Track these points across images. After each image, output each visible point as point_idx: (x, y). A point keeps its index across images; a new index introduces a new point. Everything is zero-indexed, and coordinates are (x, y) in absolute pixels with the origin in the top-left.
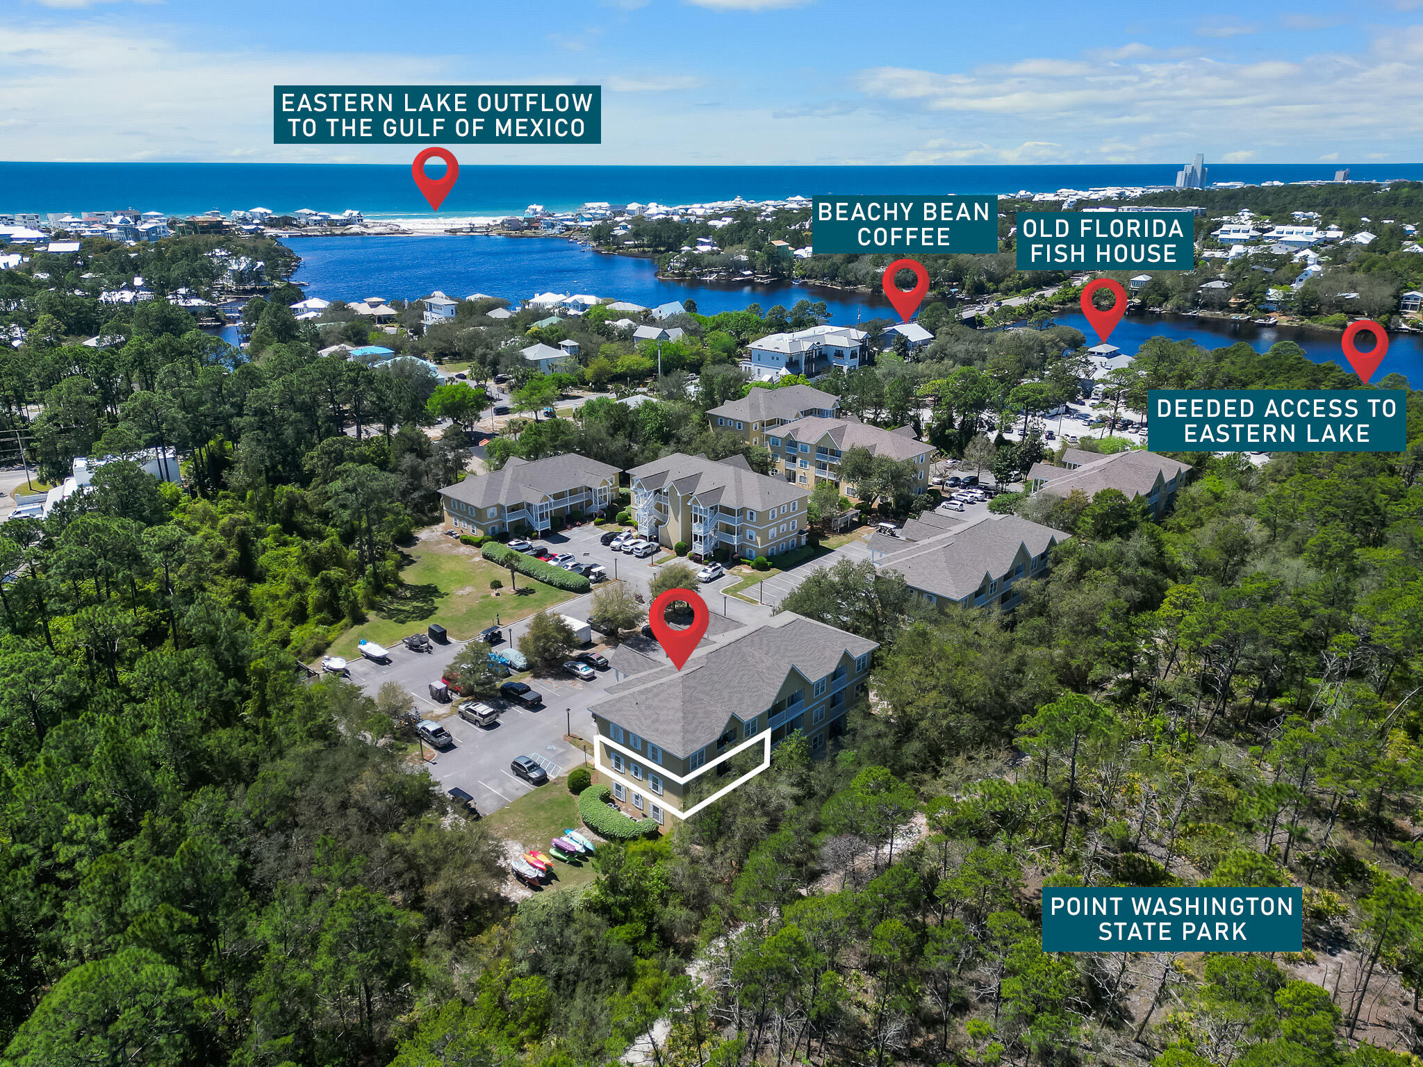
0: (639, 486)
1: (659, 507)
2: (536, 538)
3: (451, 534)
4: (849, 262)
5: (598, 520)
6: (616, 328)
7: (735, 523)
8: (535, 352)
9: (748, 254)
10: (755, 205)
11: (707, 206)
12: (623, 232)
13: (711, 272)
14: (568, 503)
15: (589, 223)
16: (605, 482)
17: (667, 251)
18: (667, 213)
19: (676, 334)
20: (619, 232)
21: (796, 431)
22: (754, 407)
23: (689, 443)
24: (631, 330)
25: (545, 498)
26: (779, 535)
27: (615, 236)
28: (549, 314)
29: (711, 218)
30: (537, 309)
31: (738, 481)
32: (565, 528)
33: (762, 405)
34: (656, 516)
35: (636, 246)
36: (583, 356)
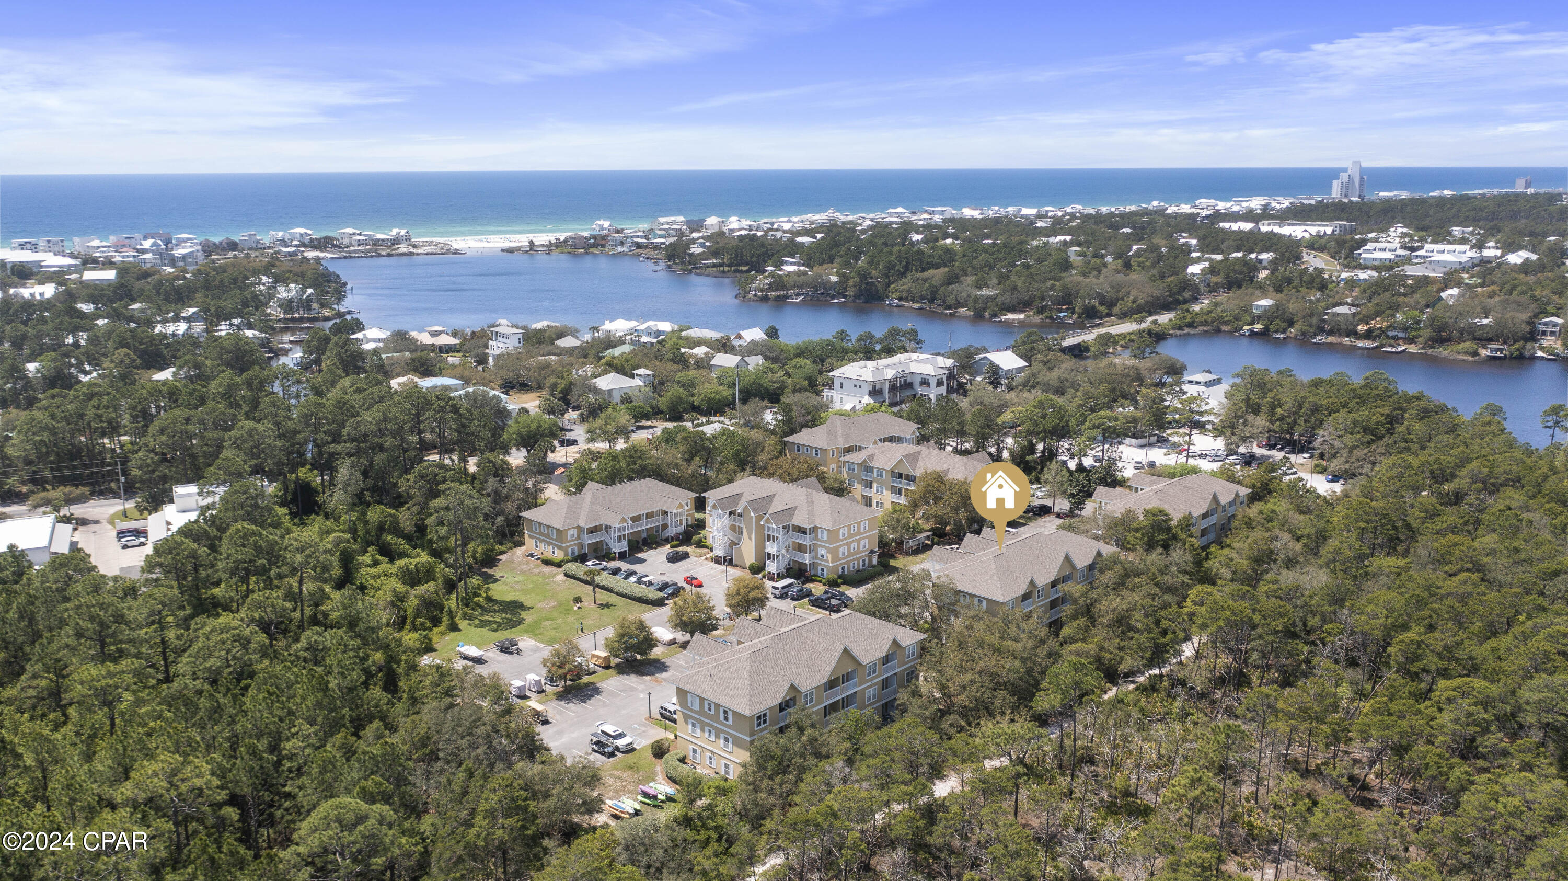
0: (714, 507)
1: (733, 528)
2: (614, 559)
3: (532, 555)
4: (949, 284)
5: (675, 543)
6: (693, 356)
7: (806, 541)
8: (608, 382)
9: (838, 274)
10: (850, 218)
11: (795, 219)
12: (701, 250)
13: (798, 294)
14: (645, 525)
15: (663, 240)
16: (681, 506)
17: (748, 271)
18: (750, 228)
19: (756, 362)
20: (696, 250)
21: (872, 457)
22: (831, 434)
23: (764, 468)
24: (709, 358)
25: (624, 520)
26: (850, 554)
27: (692, 254)
28: (621, 342)
29: (799, 233)
30: (608, 337)
31: (810, 501)
32: (642, 551)
33: (840, 432)
34: (732, 536)
35: (714, 266)
36: (658, 385)
